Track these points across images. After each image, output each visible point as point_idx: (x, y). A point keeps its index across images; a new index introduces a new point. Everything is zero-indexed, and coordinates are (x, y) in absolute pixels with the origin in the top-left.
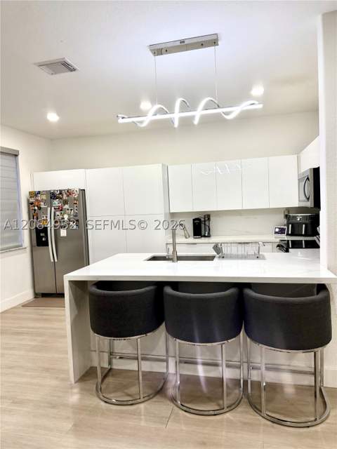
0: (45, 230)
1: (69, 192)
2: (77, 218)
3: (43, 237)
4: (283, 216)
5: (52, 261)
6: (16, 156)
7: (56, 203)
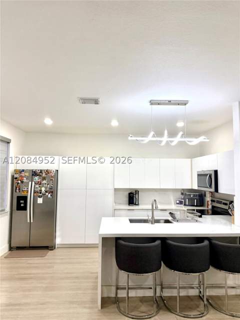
0: (25, 198)
1: (48, 172)
2: (51, 190)
3: (22, 203)
4: (180, 193)
5: (29, 221)
6: (8, 143)
7: (36, 179)
